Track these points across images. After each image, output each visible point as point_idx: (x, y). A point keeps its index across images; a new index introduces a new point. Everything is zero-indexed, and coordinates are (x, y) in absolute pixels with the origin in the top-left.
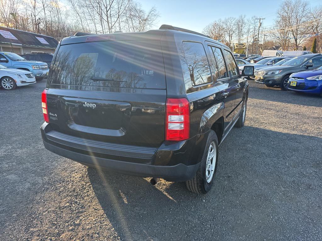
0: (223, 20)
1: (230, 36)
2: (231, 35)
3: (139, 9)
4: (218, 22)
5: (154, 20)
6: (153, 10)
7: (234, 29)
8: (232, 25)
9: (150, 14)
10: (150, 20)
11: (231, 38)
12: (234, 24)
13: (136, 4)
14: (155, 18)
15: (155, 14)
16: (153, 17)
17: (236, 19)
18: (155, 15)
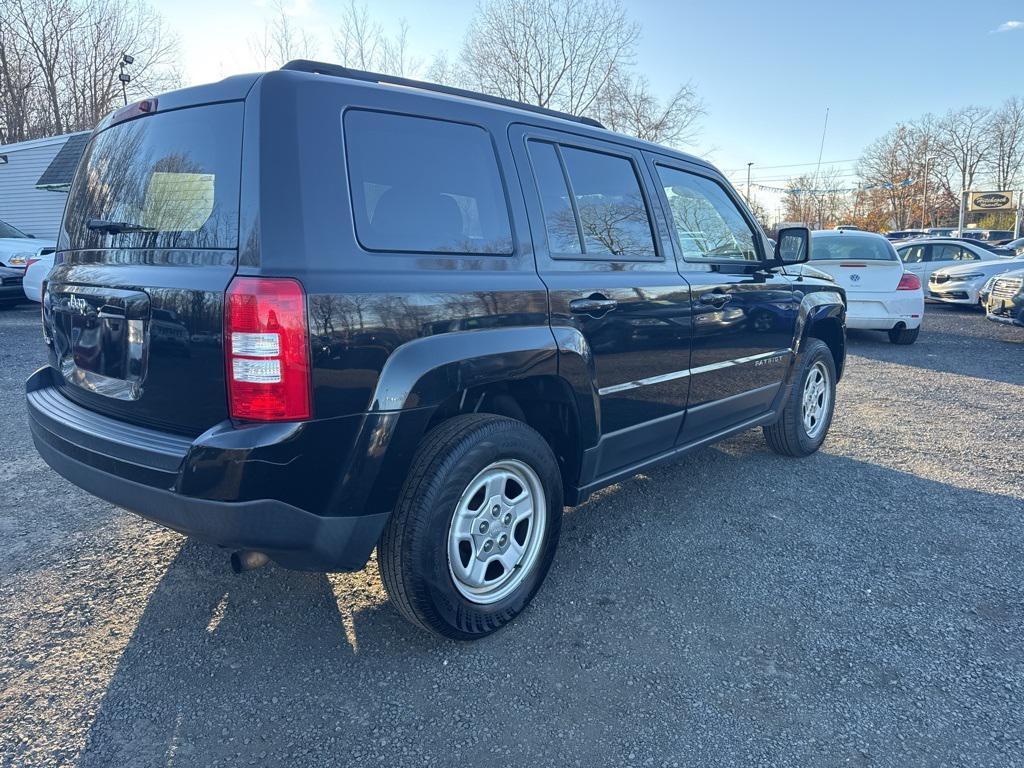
0: (940, 115)
1: (968, 171)
2: (971, 167)
3: (639, 93)
4: (920, 125)
5: (685, 124)
6: (684, 93)
7: (983, 146)
8: (976, 132)
9: (674, 108)
10: (671, 125)
11: (971, 175)
12: (985, 131)
13: (627, 80)
14: (689, 119)
15: (689, 106)
16: (683, 117)
17: (991, 113)
18: (690, 111)
